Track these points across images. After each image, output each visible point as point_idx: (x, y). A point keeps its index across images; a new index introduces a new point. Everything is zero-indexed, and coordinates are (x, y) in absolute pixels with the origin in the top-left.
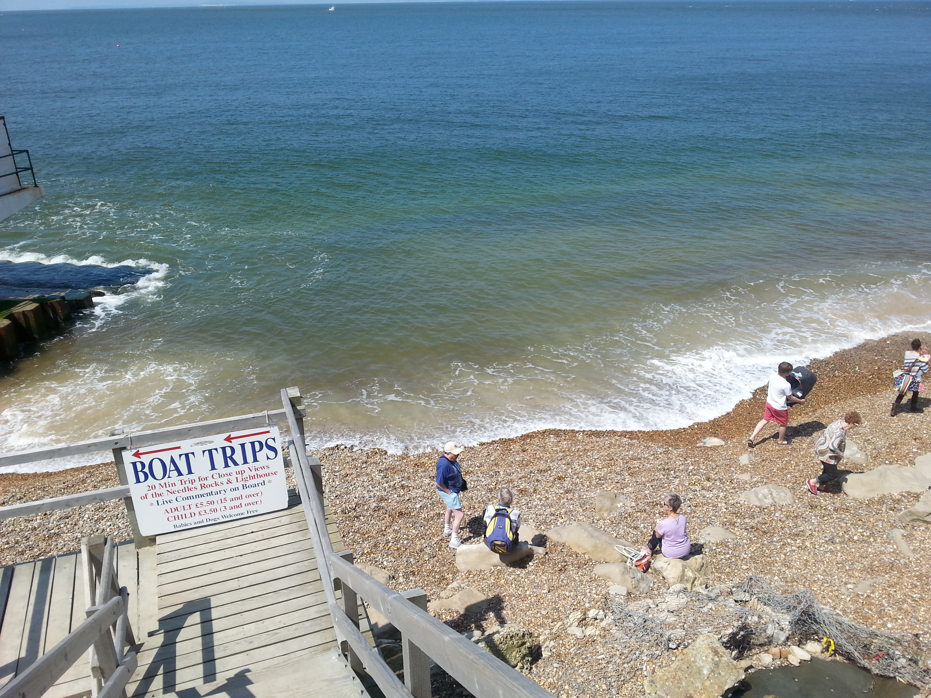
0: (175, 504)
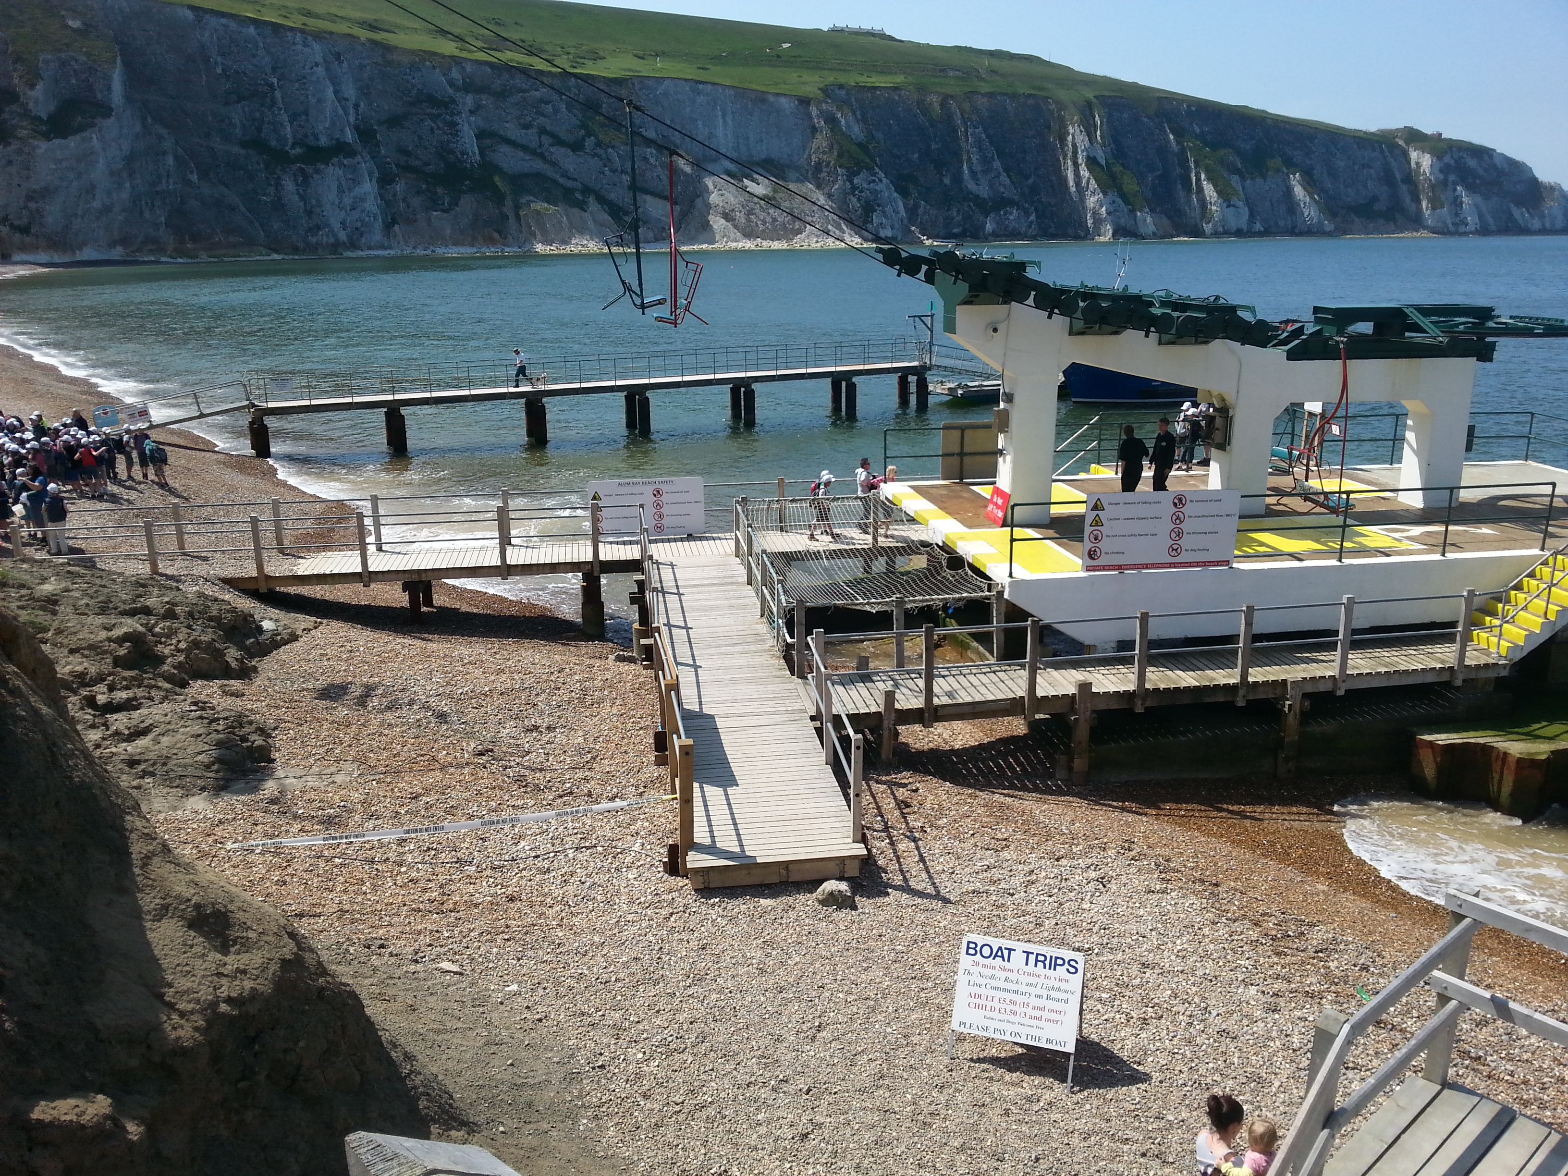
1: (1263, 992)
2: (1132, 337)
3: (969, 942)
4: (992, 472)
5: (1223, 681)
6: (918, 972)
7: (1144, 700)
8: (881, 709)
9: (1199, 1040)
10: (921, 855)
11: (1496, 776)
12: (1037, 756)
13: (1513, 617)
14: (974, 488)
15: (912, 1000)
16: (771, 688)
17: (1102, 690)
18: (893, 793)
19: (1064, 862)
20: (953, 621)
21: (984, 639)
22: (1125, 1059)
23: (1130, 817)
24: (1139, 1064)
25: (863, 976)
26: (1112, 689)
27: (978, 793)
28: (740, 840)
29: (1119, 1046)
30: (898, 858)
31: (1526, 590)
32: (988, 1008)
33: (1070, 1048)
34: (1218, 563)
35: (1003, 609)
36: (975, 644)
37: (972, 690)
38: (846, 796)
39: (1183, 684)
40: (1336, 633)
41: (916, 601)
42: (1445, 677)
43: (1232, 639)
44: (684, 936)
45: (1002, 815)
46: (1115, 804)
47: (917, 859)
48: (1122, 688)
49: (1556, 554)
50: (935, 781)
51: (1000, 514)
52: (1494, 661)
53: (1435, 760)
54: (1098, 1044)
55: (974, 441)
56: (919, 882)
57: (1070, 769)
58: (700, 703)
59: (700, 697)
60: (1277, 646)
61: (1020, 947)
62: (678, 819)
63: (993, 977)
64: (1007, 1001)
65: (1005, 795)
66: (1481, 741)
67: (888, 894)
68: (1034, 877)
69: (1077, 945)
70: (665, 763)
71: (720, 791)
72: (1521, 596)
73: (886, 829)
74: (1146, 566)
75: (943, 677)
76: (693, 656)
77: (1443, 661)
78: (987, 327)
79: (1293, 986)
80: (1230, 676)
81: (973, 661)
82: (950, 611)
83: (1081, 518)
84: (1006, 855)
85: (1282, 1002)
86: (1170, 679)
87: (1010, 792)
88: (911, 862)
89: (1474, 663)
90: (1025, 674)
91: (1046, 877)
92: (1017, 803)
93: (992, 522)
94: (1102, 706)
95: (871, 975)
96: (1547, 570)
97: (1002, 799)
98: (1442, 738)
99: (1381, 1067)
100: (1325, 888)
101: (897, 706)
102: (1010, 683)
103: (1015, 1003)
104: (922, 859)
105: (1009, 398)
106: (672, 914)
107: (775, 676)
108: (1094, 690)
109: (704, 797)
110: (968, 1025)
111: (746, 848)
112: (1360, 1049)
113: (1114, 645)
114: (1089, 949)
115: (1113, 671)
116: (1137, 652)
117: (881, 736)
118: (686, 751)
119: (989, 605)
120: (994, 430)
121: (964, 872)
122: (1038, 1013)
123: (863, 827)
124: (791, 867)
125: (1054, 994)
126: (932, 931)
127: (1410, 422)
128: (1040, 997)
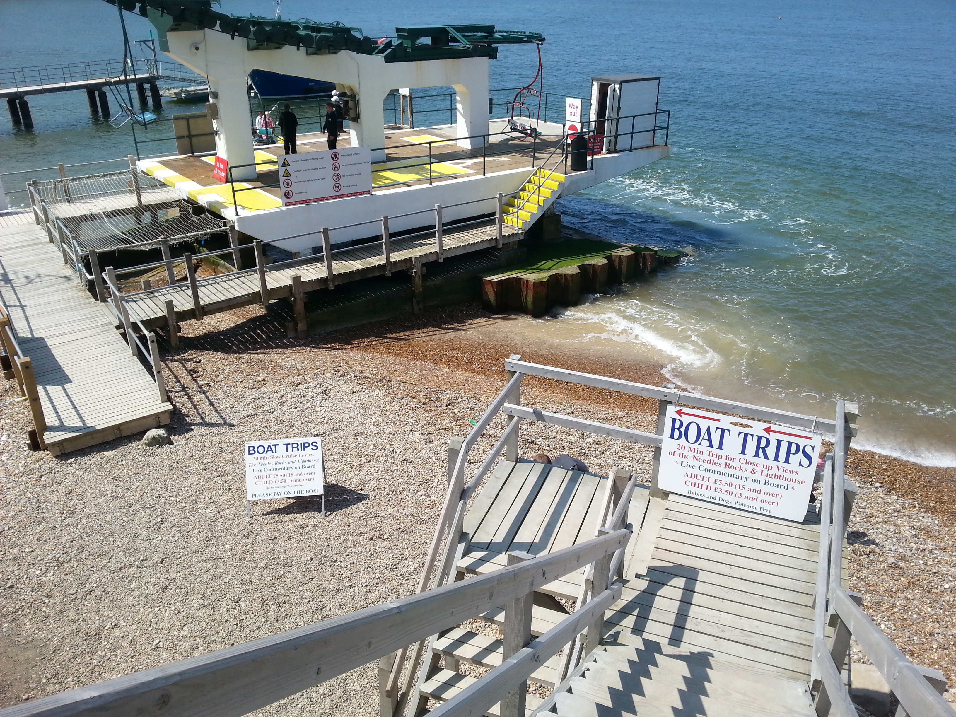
0: (696, 471)
1: (422, 434)
2: (289, 50)
3: (249, 447)
4: (213, 147)
5: (377, 264)
6: (221, 472)
7: (333, 281)
8: (165, 314)
9: (392, 469)
10: (210, 401)
11: (524, 294)
12: (274, 326)
13: (523, 206)
14: (202, 158)
15: (220, 489)
16: (82, 312)
17: (307, 280)
18: (184, 366)
19: (301, 386)
20: (205, 249)
21: (228, 257)
22: (353, 489)
23: (336, 352)
24: (362, 490)
25: (185, 483)
26: (313, 278)
27: (240, 355)
28: (81, 418)
29: (349, 483)
30: (195, 406)
31: (527, 190)
32: (268, 482)
33: (321, 492)
34: (364, 193)
35: (236, 237)
36: (222, 262)
37: (225, 292)
38: (152, 374)
39: (354, 269)
40: (434, 227)
41: (176, 239)
42: (493, 244)
43: (378, 238)
44: (54, 488)
45: (258, 366)
46: (326, 346)
47: (208, 404)
48: (319, 277)
49: (540, 168)
50: (211, 353)
51: (223, 175)
52: (516, 232)
53: (494, 290)
54: (337, 485)
55: (197, 127)
56: (212, 417)
57: (296, 330)
58: (31, 331)
59: (30, 327)
60: (404, 239)
61: (281, 442)
62: (31, 412)
63: (268, 464)
64: (279, 475)
65: (259, 354)
66: (515, 276)
67: (192, 430)
68: (284, 399)
69: (316, 433)
70: (13, 377)
71: (59, 388)
72: (525, 194)
73: (184, 389)
74: (322, 199)
75: (204, 286)
76: (18, 299)
77: (491, 235)
78: (191, 46)
79: (437, 427)
80: (380, 260)
81: (223, 273)
82: (203, 243)
83: (277, 172)
84: (264, 389)
85: (433, 437)
86: (346, 267)
87: (262, 351)
88: (204, 407)
89: (506, 234)
90: (257, 276)
91: (292, 398)
92: (266, 357)
93: (219, 180)
94: (309, 289)
95: (190, 482)
96: (536, 178)
97: (257, 356)
98: (496, 278)
99: (486, 458)
100: (447, 370)
101: (176, 310)
102: (249, 284)
103: (284, 475)
104: (211, 404)
105: (215, 95)
106: (41, 476)
107: (84, 304)
108: (303, 280)
109: (48, 394)
110: (257, 495)
111: (86, 422)
112: (476, 452)
113: (310, 251)
114: (324, 433)
115: (312, 267)
116: (325, 253)
117: (168, 331)
118: (26, 366)
119: (227, 235)
120: (209, 118)
121: (240, 406)
122: (298, 478)
123: (167, 392)
124: (121, 427)
125: (306, 464)
126: (225, 446)
127: (458, 98)
128: (298, 468)
